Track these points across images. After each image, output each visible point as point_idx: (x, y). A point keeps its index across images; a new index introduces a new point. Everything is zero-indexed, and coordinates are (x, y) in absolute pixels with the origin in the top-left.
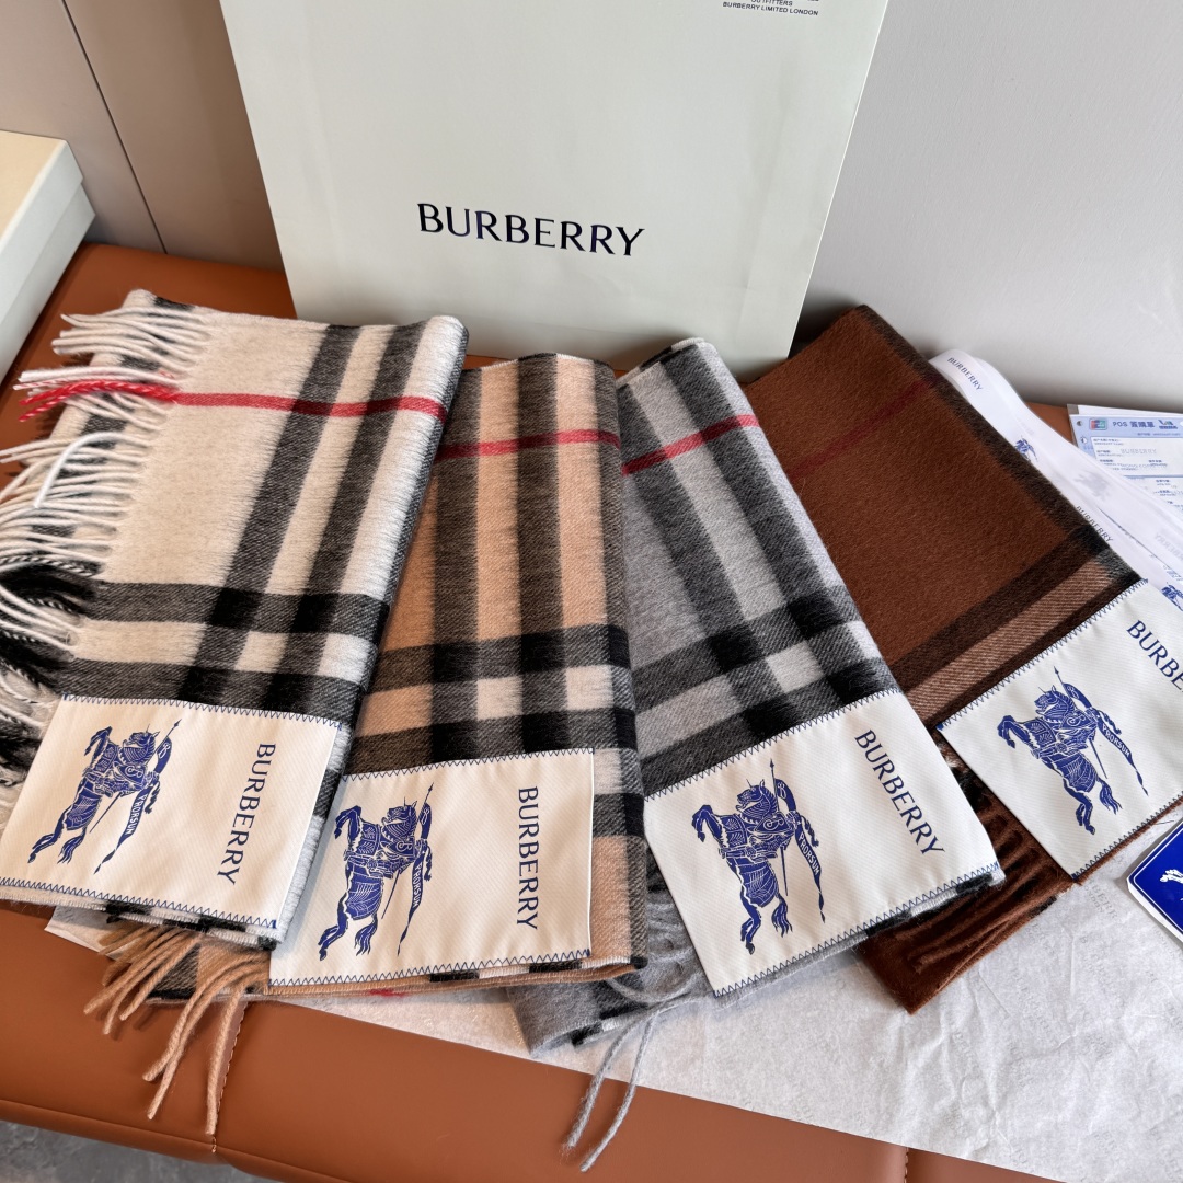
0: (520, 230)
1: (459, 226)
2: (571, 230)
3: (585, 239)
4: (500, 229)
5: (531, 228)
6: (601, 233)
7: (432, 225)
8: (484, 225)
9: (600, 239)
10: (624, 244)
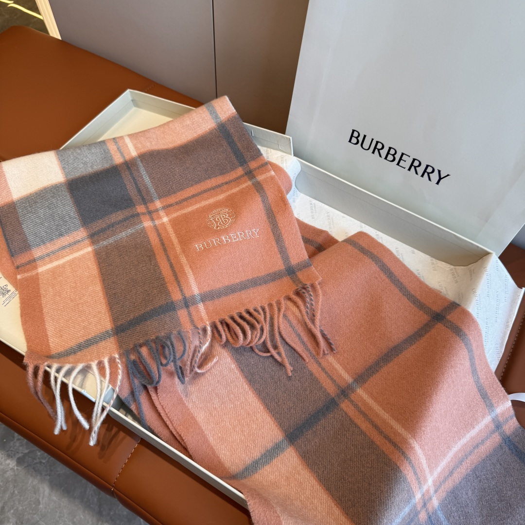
10: (438, 178)
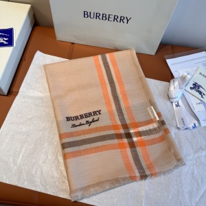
0: (105, 17)
1: (92, 16)
2: (116, 17)
3: (119, 20)
4: (101, 17)
5: (107, 17)
6: (122, 18)
7: (86, 16)
8: (97, 16)
9: (122, 20)
